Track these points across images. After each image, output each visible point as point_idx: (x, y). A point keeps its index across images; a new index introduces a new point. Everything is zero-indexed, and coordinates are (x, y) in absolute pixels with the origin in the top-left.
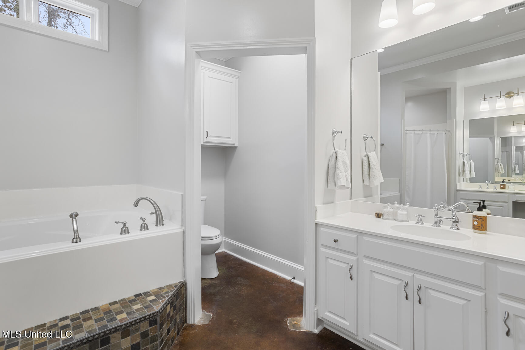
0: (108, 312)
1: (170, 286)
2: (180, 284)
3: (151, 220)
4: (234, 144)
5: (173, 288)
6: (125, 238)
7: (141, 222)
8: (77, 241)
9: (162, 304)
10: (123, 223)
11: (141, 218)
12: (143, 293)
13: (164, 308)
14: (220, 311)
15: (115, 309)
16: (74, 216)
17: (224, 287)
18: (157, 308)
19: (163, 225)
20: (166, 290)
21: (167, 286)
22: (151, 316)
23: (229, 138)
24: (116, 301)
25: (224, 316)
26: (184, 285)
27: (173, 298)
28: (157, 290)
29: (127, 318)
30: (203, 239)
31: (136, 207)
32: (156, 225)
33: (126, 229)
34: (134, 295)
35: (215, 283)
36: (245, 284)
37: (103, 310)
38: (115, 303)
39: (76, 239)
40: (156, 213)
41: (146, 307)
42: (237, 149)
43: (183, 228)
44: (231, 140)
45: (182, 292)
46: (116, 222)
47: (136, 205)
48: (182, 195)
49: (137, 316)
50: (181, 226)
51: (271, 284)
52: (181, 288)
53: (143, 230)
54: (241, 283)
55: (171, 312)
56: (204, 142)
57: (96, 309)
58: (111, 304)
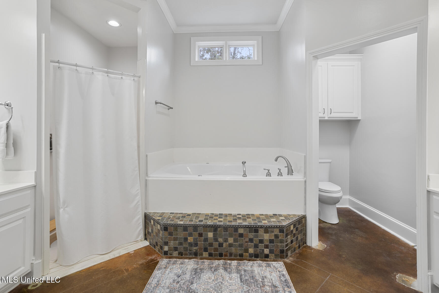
0: (258, 218)
1: (295, 215)
2: (301, 216)
3: (285, 171)
4: (357, 118)
5: (296, 216)
6: (268, 178)
7: (278, 171)
8: (245, 176)
9: (288, 223)
10: (268, 170)
11: (279, 169)
12: (278, 215)
13: (289, 225)
14: (333, 246)
15: (262, 218)
16: (244, 163)
17: (341, 232)
18: (284, 223)
19: (292, 175)
20: (292, 216)
21: (293, 215)
22: (281, 227)
23: (352, 113)
24: (263, 214)
25: (336, 250)
26: (304, 217)
27: (295, 222)
28: (286, 215)
29: (267, 223)
30: (320, 190)
31: (276, 162)
32: (288, 175)
33: (269, 173)
34: (273, 214)
35: (334, 228)
36: (361, 236)
37: (256, 216)
38: (263, 215)
39: (245, 175)
40: (288, 167)
41: (278, 222)
42: (361, 121)
43: (305, 178)
44: (354, 114)
45: (303, 222)
46: (264, 169)
47: (276, 160)
48: (305, 157)
49: (273, 224)
50: (303, 177)
51: (389, 243)
52: (302, 218)
53: (279, 176)
54: (358, 233)
55: (294, 230)
56: (328, 118)
57: (253, 215)
58: (260, 215)
